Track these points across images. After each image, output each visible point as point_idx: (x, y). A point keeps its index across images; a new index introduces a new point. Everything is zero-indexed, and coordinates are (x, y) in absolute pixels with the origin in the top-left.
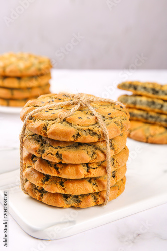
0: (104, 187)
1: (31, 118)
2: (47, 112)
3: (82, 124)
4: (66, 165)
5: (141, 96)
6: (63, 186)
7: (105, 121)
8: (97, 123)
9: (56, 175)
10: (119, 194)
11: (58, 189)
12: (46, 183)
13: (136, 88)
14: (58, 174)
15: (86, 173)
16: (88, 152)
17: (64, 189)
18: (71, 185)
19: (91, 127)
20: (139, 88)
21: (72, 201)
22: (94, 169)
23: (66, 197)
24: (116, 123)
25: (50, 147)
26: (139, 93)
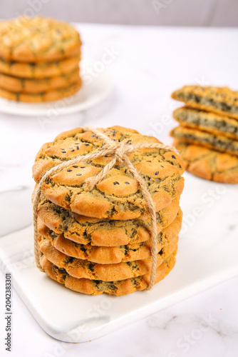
0: (147, 269)
1: (48, 180)
2: (69, 171)
3: (118, 195)
4: (97, 248)
5: (205, 111)
6: (92, 270)
7: (149, 184)
8: (139, 192)
9: (84, 258)
10: (167, 273)
11: (86, 274)
12: (69, 264)
13: (198, 100)
14: (85, 256)
15: (123, 256)
16: (126, 231)
17: (94, 274)
18: (103, 269)
19: (131, 199)
20: (203, 100)
21: (105, 287)
22: (135, 250)
23: (97, 282)
24: (166, 188)
25: (75, 224)
26: (203, 107)
